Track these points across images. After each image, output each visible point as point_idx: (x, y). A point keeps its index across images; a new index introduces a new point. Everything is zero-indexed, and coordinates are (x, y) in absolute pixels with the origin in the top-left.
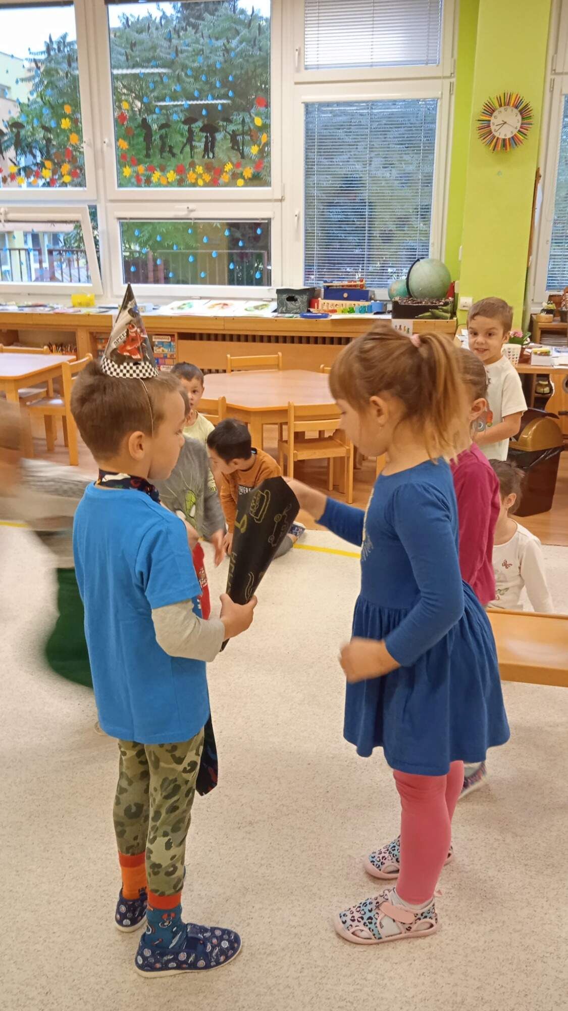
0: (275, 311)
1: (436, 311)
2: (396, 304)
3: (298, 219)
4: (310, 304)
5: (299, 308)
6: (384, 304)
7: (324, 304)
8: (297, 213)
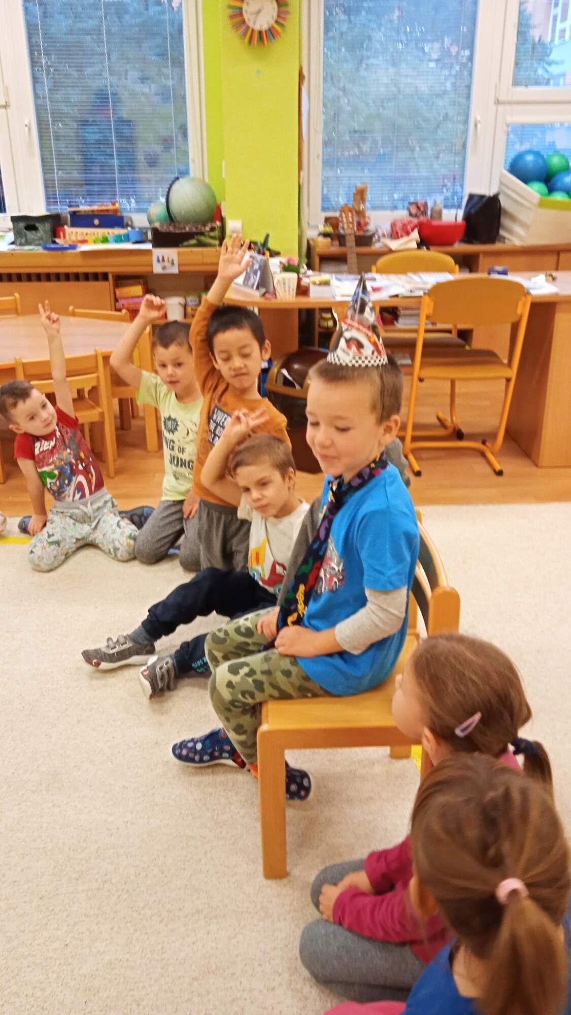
0: (13, 243)
1: (203, 238)
2: (155, 231)
3: (30, 130)
4: (55, 233)
5: (41, 239)
6: (143, 232)
7: (71, 233)
8: (26, 122)
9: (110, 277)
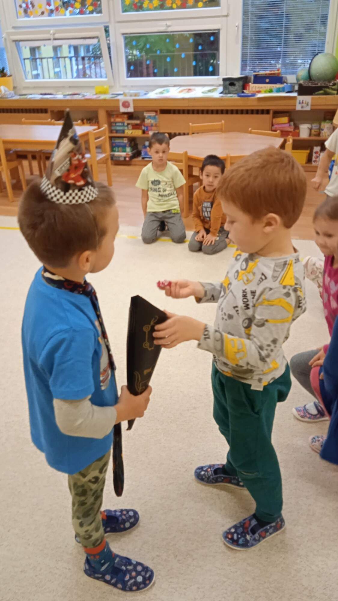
0: (221, 93)
1: (328, 90)
2: (300, 86)
3: (238, 28)
4: (244, 87)
5: (237, 90)
6: (292, 86)
7: (253, 87)
8: (237, 25)
9: (271, 112)
